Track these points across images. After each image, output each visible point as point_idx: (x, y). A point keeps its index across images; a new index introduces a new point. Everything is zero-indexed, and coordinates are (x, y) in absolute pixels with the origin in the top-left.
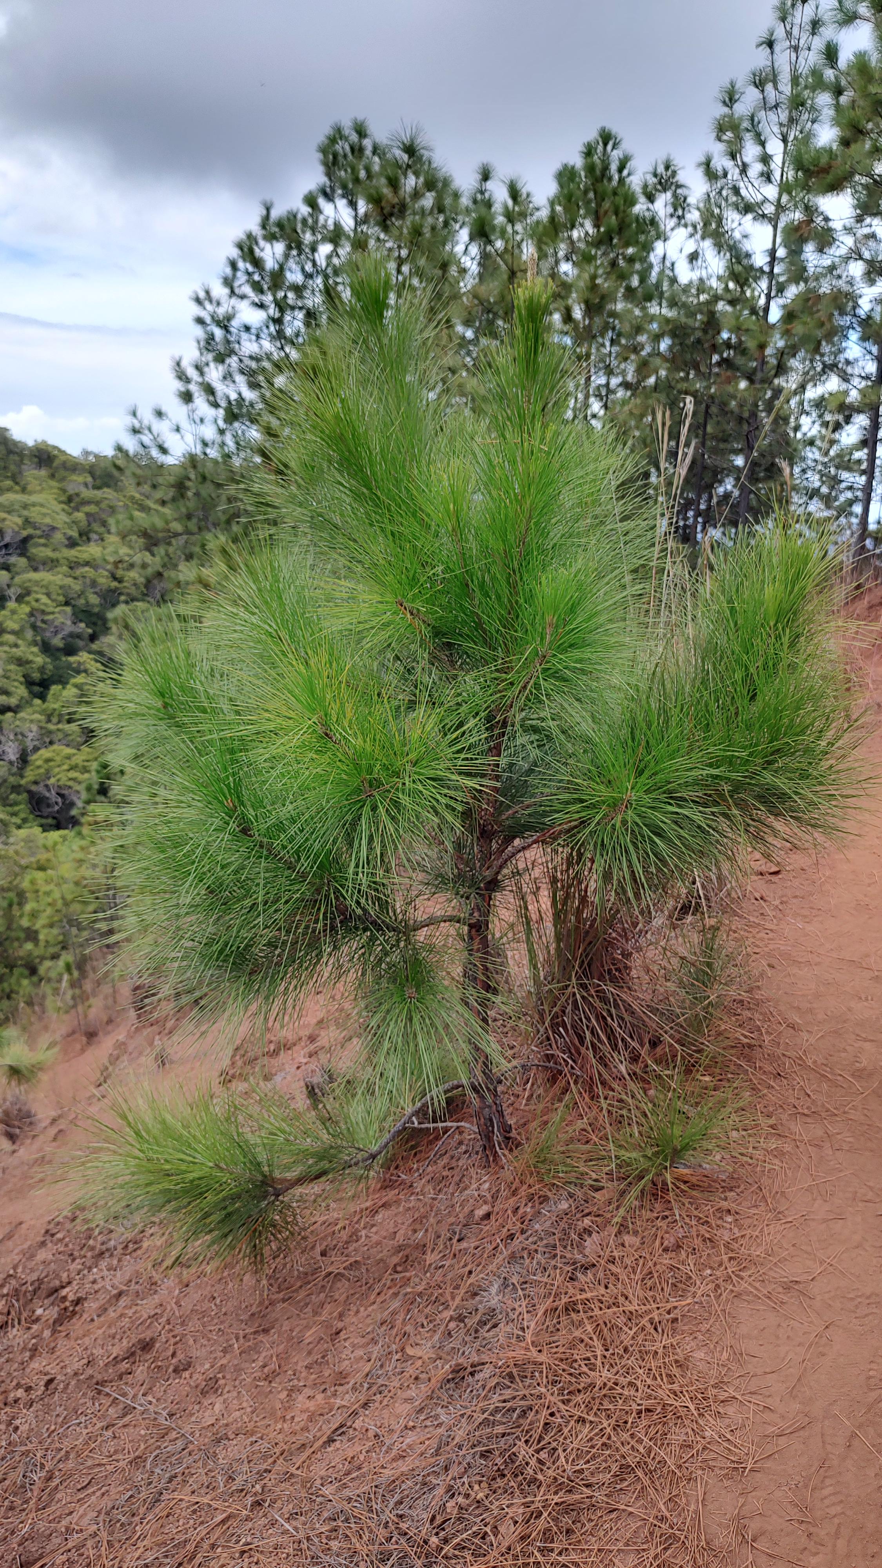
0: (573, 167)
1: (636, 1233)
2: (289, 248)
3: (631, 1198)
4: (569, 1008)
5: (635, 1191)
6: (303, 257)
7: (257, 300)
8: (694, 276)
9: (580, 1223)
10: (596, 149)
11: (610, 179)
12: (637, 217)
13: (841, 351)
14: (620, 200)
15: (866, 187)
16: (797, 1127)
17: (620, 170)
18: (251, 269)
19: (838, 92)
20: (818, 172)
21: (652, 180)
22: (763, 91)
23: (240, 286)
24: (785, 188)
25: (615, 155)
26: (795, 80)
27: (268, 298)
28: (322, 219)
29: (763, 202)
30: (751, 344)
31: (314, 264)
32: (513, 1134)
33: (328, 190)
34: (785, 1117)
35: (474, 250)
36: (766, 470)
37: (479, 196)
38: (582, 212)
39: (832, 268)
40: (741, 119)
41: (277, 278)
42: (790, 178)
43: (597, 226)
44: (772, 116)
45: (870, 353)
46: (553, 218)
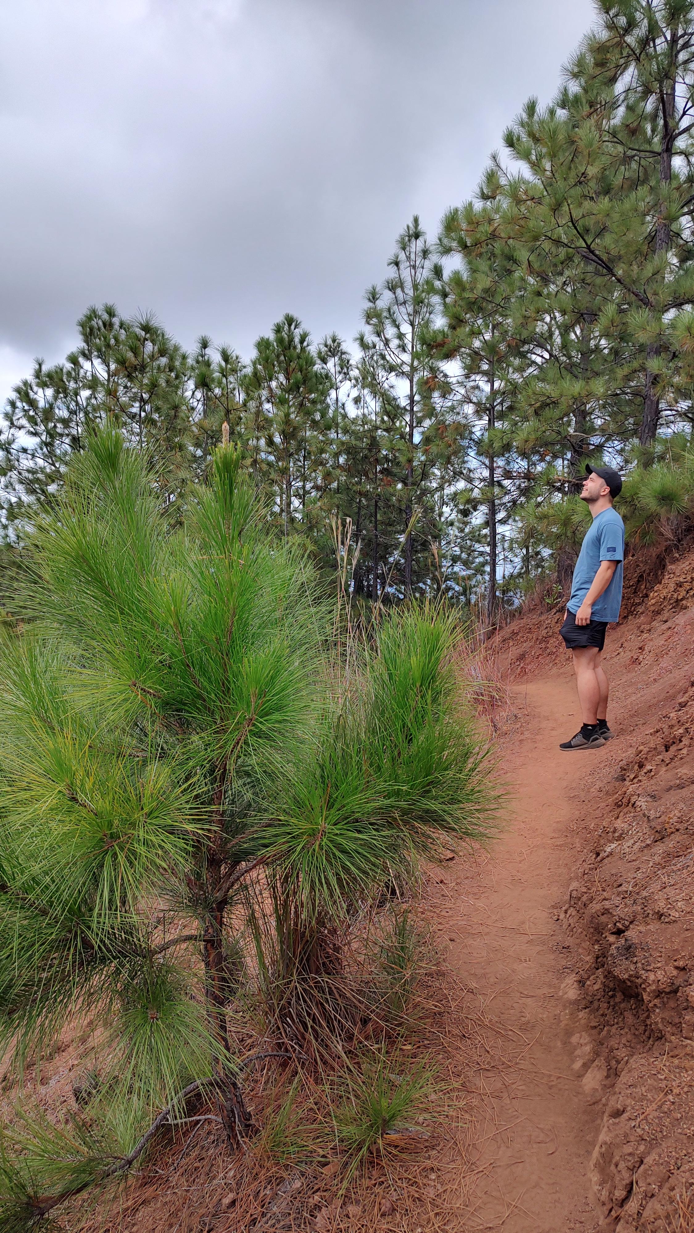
0: (268, 340)
1: (358, 1202)
2: (57, 392)
3: (353, 1171)
4: (294, 999)
5: (354, 1164)
6: (68, 398)
7: (32, 429)
8: (360, 412)
9: (311, 1200)
10: (283, 328)
11: (295, 348)
12: (316, 373)
13: (464, 462)
14: (302, 362)
15: (469, 355)
16: (480, 1082)
17: (302, 342)
18: (26, 408)
19: (445, 295)
20: (437, 346)
21: (324, 349)
22: (395, 293)
23: (18, 419)
24: (415, 356)
25: (297, 333)
26: (415, 286)
27: (41, 428)
28: (82, 372)
29: (402, 365)
30: (402, 459)
31: (77, 402)
32: (253, 1122)
33: (87, 352)
34: (471, 1074)
35: (199, 395)
36: (421, 545)
37: (200, 359)
38: (276, 369)
39: (452, 408)
40: (381, 310)
41: (48, 413)
42: (418, 350)
43: (288, 379)
44: (402, 309)
45: (484, 463)
46: (255, 373)
